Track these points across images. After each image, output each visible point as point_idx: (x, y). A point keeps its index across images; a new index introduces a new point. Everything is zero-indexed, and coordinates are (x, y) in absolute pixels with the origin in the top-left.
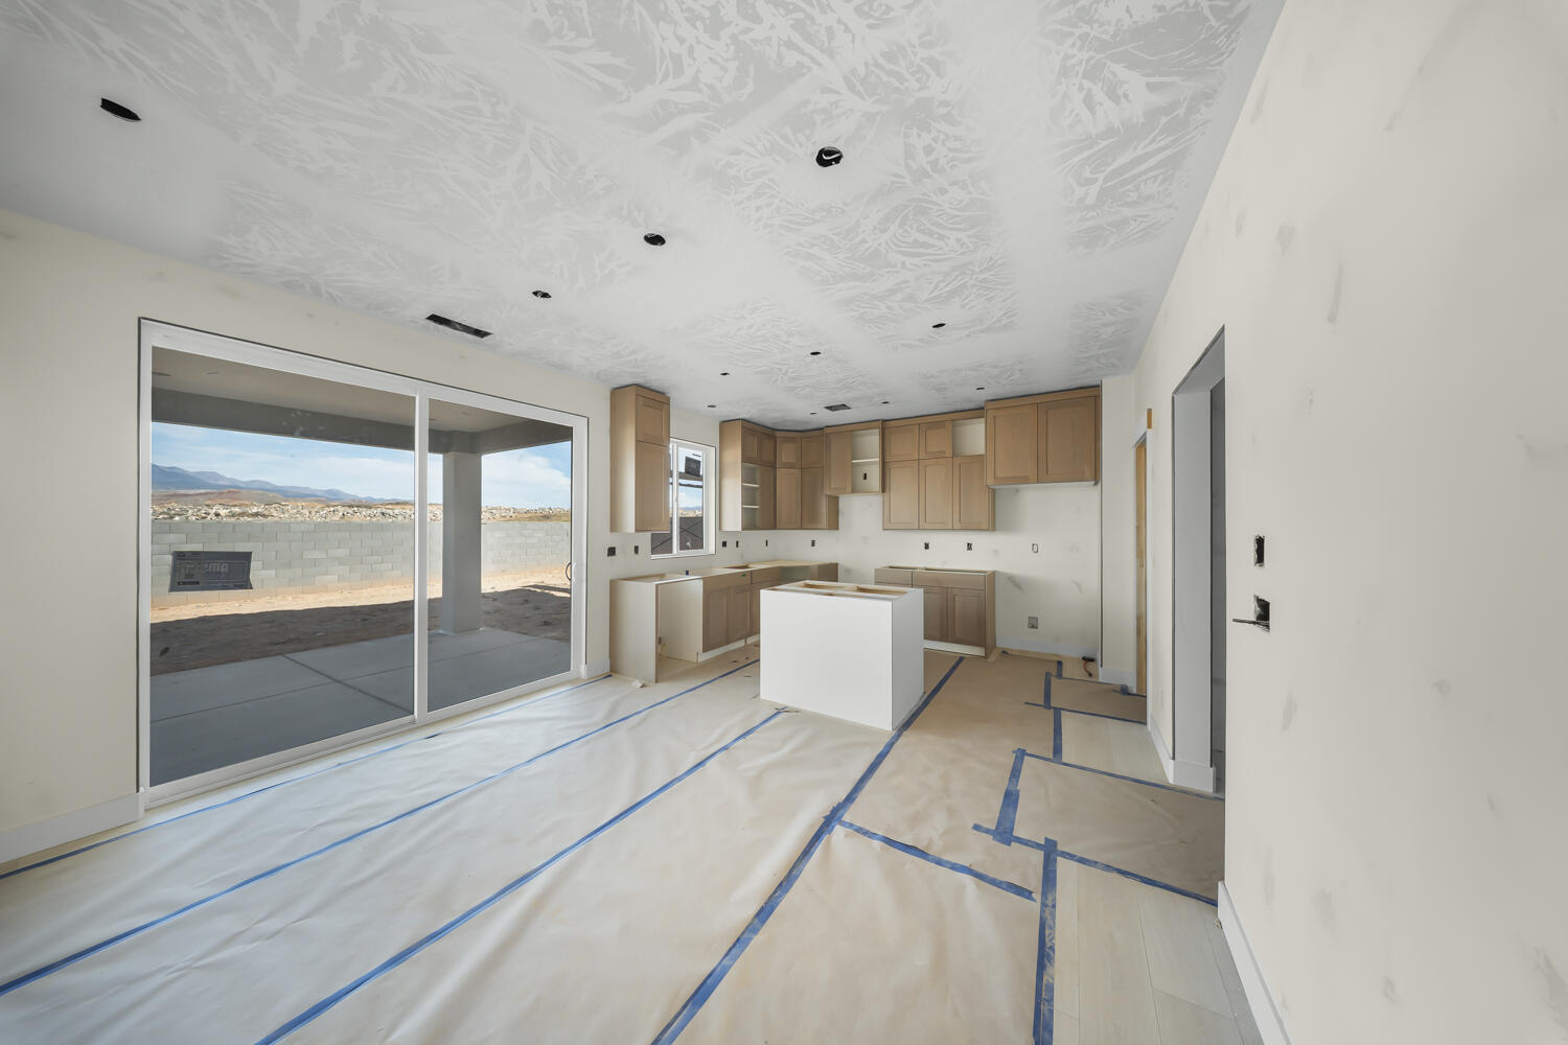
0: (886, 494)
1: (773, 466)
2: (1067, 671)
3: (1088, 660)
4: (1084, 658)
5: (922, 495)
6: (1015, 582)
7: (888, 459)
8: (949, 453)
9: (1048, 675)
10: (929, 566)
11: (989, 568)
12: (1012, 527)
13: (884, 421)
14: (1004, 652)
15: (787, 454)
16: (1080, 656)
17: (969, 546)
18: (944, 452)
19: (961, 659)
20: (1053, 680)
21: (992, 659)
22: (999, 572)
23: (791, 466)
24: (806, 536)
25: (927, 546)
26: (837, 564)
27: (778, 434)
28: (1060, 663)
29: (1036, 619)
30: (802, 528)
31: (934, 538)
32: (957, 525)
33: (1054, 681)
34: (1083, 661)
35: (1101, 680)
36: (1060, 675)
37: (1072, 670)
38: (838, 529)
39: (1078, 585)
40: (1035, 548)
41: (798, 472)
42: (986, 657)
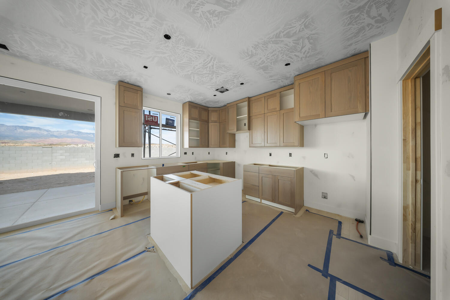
0: (251, 131)
1: (207, 122)
2: (345, 233)
3: (359, 221)
4: (356, 220)
5: (266, 130)
6: (314, 173)
7: (251, 115)
8: (278, 109)
9: (331, 232)
10: (272, 164)
11: (300, 166)
12: (312, 145)
13: (249, 98)
14: (307, 210)
15: (213, 117)
16: (355, 218)
17: (290, 155)
18: (276, 109)
19: (282, 213)
20: (334, 237)
21: (298, 215)
22: (305, 168)
23: (215, 122)
24: (223, 150)
25: (270, 155)
26: (234, 162)
27: (209, 109)
28: (340, 223)
29: (327, 194)
30: (220, 147)
31: (273, 151)
32: (282, 144)
33: (335, 239)
34: (356, 222)
35: (369, 243)
36: (339, 235)
37: (348, 231)
38: (235, 147)
39: (353, 177)
40: (326, 156)
41: (218, 124)
42: (296, 213)
